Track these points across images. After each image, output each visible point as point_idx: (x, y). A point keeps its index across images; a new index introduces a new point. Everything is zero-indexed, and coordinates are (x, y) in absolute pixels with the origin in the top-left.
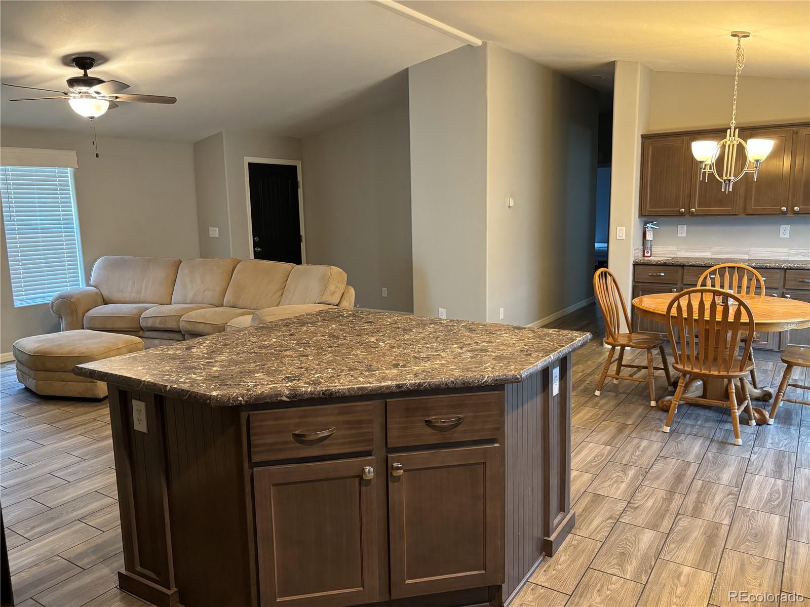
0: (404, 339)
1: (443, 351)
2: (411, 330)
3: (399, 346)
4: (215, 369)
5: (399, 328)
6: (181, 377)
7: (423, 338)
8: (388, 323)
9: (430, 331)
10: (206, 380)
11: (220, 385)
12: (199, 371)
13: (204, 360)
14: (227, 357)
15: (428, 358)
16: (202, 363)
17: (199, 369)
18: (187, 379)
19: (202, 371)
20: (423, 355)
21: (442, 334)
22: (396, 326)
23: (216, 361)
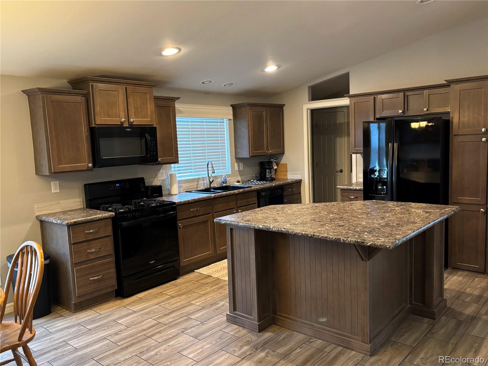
0: (314, 215)
1: (295, 211)
2: (311, 220)
3: (316, 213)
5: (319, 222)
7: (304, 216)
8: (327, 225)
9: (300, 219)
15: (303, 209)
20: (305, 209)
21: (293, 218)
22: (321, 223)
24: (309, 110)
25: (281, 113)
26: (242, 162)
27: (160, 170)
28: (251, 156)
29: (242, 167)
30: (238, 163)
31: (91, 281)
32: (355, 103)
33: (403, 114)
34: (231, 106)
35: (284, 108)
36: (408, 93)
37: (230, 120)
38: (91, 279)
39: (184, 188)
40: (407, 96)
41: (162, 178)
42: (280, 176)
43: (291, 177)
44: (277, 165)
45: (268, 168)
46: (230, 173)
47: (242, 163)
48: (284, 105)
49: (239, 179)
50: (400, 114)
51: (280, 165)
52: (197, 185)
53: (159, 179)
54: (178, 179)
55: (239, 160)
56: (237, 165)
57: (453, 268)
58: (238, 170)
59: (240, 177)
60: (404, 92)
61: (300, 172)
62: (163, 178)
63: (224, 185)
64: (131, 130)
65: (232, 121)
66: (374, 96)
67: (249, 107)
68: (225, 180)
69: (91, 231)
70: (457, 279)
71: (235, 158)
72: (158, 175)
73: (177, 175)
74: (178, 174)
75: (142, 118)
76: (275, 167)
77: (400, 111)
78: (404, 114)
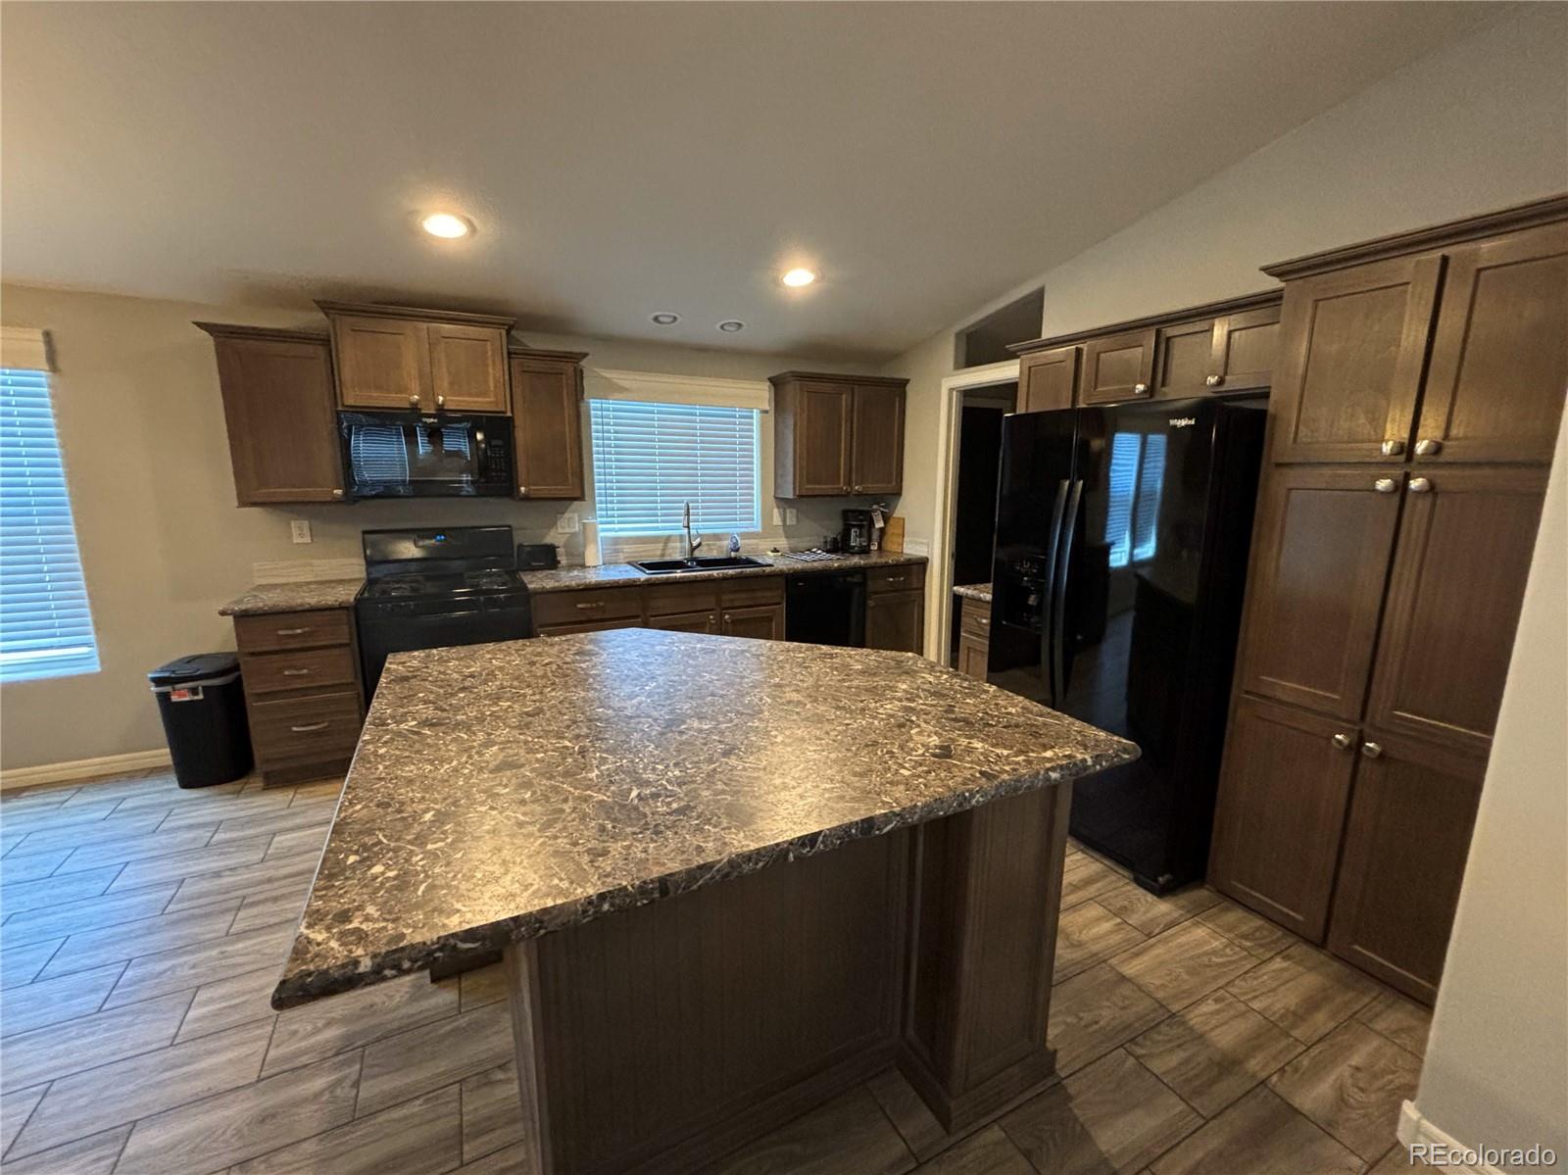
4: (904, 687)
6: (946, 680)
10: (916, 672)
11: (902, 662)
12: (925, 687)
13: (918, 708)
14: (882, 706)
16: (921, 702)
17: (925, 690)
18: (939, 677)
19: (922, 686)
23: (900, 700)
24: (955, 393)
25: (897, 399)
26: (793, 508)
27: (563, 513)
28: (801, 496)
29: (794, 519)
30: (781, 510)
31: (295, 735)
32: (1030, 368)
33: (1147, 396)
34: (770, 380)
35: (909, 388)
36: (1170, 331)
37: (766, 412)
38: (295, 729)
39: (626, 555)
40: (1168, 339)
41: (567, 530)
42: (890, 545)
43: (912, 549)
44: (886, 518)
45: (854, 526)
46: (759, 530)
47: (794, 511)
48: (907, 381)
49: (782, 543)
50: (1141, 397)
51: (891, 522)
52: (664, 550)
53: (560, 530)
54: (602, 534)
55: (782, 502)
56: (780, 513)
57: (1218, 891)
58: (780, 523)
59: (784, 539)
60: (1157, 327)
61: (925, 541)
62: (573, 530)
63: (733, 554)
64: (436, 421)
65: (771, 417)
66: (1079, 346)
67: (797, 382)
68: (736, 543)
69: (299, 631)
70: (1206, 942)
71: (776, 498)
72: (559, 523)
73: (600, 526)
74: (602, 523)
75: (470, 395)
76: (879, 524)
77: (1140, 387)
78: (1151, 396)
